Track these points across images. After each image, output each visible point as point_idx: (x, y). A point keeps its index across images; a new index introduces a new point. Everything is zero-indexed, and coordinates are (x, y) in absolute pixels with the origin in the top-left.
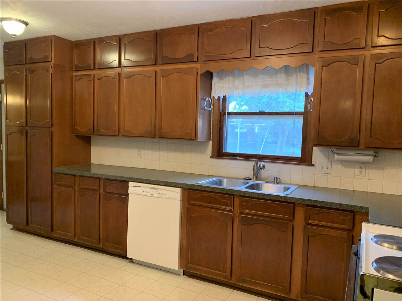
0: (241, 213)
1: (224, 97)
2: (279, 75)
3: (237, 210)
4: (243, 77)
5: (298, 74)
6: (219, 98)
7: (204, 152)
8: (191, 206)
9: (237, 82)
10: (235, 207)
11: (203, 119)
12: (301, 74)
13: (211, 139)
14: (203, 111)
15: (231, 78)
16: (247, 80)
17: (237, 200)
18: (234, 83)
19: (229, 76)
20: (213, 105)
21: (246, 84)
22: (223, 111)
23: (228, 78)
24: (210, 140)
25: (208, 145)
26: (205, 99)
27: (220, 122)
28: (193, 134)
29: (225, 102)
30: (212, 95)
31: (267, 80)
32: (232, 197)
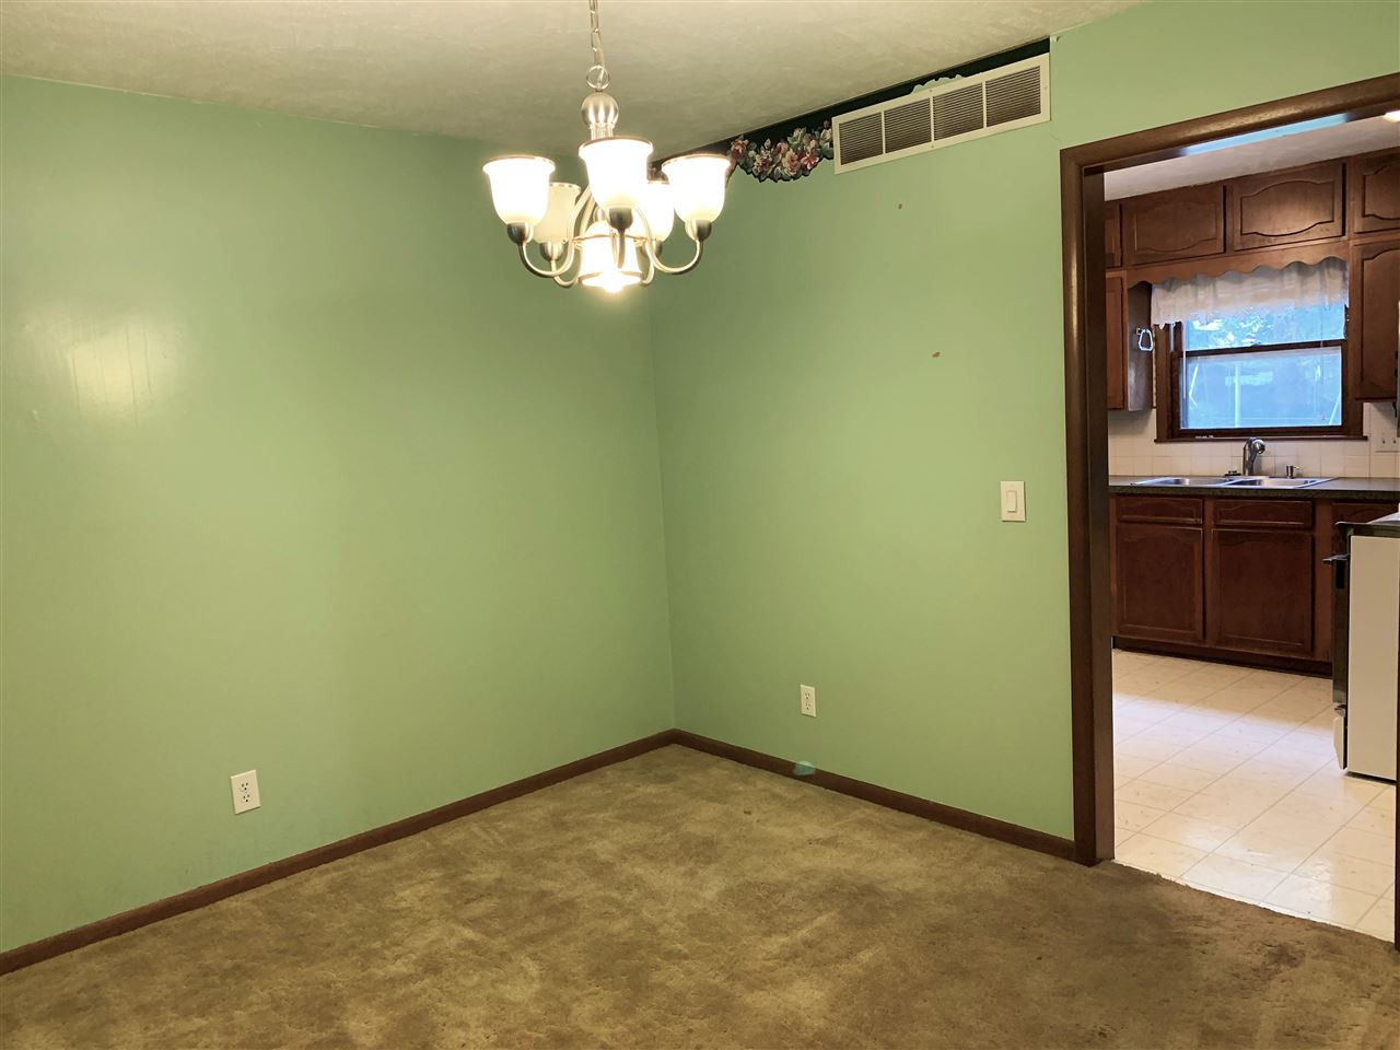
0: (1217, 526)
1: (1179, 326)
2: (1286, 277)
3: (1210, 522)
4: (1214, 286)
5: (1326, 272)
6: (1167, 326)
7: (1140, 431)
8: (1123, 525)
9: (1204, 294)
10: (1206, 518)
11: (1137, 371)
12: (1331, 270)
13: (1155, 404)
14: (1136, 354)
15: (1189, 287)
16: (1224, 289)
17: (1209, 505)
18: (1196, 295)
19: (1185, 284)
20: (1155, 340)
21: (1221, 296)
22: (1175, 348)
23: (1183, 288)
24: (1152, 407)
25: (1148, 418)
26: (1140, 332)
27: (1171, 373)
28: (1120, 398)
29: (1181, 333)
30: (1153, 322)
31: (1264, 286)
32: (1201, 500)
